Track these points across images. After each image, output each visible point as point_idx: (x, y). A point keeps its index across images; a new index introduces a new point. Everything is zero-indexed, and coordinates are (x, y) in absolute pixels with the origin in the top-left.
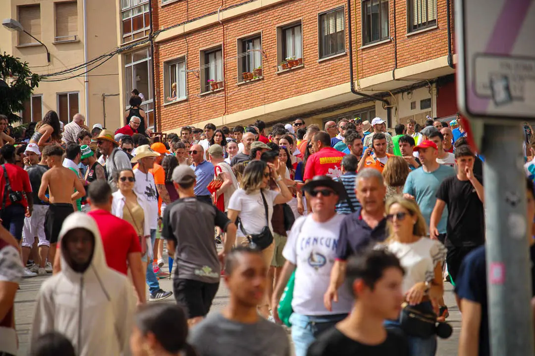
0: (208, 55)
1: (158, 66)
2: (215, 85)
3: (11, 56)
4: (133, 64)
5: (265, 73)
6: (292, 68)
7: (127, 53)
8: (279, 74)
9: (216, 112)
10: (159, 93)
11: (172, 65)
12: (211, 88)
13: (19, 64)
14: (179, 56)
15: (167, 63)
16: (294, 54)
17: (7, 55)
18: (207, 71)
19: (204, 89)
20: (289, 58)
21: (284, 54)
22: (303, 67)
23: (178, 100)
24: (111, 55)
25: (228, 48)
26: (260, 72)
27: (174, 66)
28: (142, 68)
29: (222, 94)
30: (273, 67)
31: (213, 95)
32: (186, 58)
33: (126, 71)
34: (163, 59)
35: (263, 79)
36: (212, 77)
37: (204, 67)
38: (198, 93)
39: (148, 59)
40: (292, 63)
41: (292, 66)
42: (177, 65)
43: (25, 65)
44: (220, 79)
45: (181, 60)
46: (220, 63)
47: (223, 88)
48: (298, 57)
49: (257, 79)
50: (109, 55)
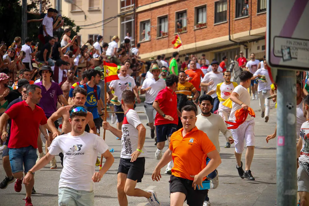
0: (161, 19)
1: (137, 24)
2: (164, 34)
3: (66, 17)
4: (125, 22)
5: (188, 30)
6: (202, 27)
7: (123, 17)
8: (195, 30)
9: (164, 46)
10: (137, 36)
11: (144, 24)
12: (162, 35)
13: (70, 21)
14: (147, 19)
15: (141, 22)
16: (202, 20)
17: (65, 16)
18: (160, 27)
19: (158, 35)
20: (200, 22)
21: (197, 20)
22: (206, 27)
23: (146, 40)
24: (115, 17)
25: (171, 17)
26: (185, 29)
27: (144, 25)
28: (129, 25)
29: (167, 39)
30: (192, 27)
31: (162, 39)
32: (150, 20)
33: (122, 25)
34: (139, 21)
35: (187, 32)
36: (163, 30)
37: (159, 25)
38: (156, 38)
39: (133, 20)
40: (201, 25)
41: (201, 26)
42: (146, 24)
43: (73, 21)
44: (166, 31)
45: (148, 21)
46: (167, 24)
47: (167, 36)
48: (204, 22)
49: (184, 32)
50: (114, 17)
